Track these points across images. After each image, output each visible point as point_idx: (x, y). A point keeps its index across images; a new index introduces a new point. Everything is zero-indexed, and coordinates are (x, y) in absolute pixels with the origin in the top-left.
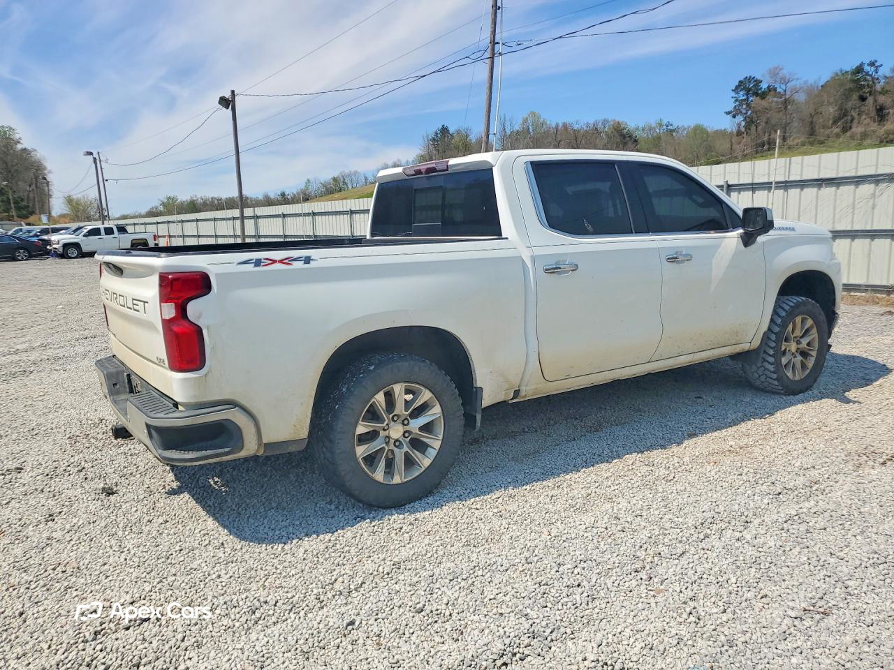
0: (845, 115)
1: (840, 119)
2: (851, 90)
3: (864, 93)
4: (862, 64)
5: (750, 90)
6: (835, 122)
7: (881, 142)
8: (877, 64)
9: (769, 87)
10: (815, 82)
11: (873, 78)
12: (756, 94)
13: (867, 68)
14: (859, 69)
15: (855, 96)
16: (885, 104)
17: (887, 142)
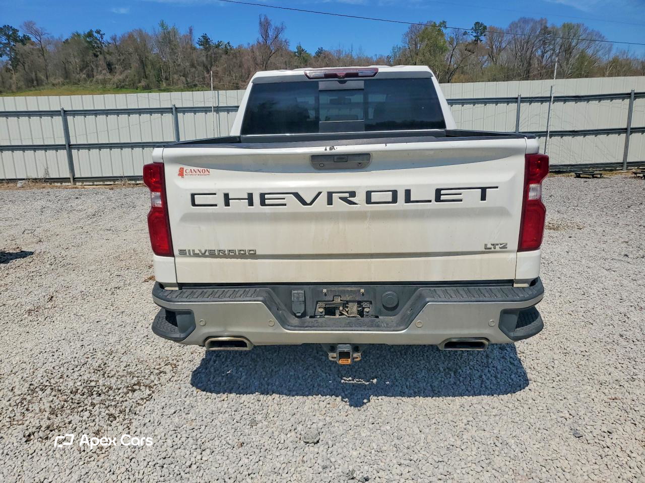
0: (87, 66)
1: (85, 68)
2: (87, 48)
3: (96, 51)
4: (91, 31)
5: (10, 36)
6: (81, 70)
7: (117, 87)
8: (101, 33)
9: (24, 36)
10: (59, 39)
11: (100, 42)
12: (15, 40)
13: (95, 34)
14: (90, 34)
15: (91, 53)
16: (111, 61)
17: (121, 87)
